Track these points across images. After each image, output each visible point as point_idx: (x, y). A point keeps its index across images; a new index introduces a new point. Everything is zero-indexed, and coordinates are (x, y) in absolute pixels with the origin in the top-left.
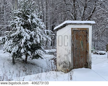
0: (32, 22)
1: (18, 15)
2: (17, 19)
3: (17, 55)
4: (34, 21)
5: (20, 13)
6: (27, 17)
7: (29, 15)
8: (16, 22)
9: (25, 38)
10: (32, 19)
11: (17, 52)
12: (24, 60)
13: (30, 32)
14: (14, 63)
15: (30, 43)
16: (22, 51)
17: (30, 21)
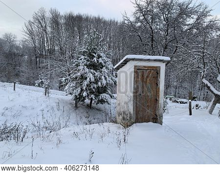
0: (98, 61)
1: (84, 53)
2: (81, 58)
3: (79, 98)
4: (100, 60)
5: (86, 52)
6: (93, 55)
7: (95, 54)
8: (81, 61)
9: (88, 79)
10: (98, 58)
11: (79, 94)
12: (88, 105)
13: (95, 73)
14: (76, 107)
15: (95, 86)
16: (85, 94)
17: (96, 61)
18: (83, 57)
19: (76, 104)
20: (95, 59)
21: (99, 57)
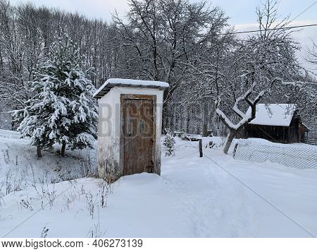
0: (72, 84)
1: (50, 71)
2: (44, 78)
3: (43, 142)
4: (77, 82)
5: (53, 69)
6: (65, 74)
7: (69, 72)
8: (44, 84)
9: (57, 112)
10: (74, 79)
11: (43, 136)
12: (58, 152)
13: (68, 103)
14: (39, 156)
15: (68, 121)
16: (52, 135)
17: (69, 83)
18: (48, 77)
19: (39, 151)
20: (68, 80)
21: (75, 77)
